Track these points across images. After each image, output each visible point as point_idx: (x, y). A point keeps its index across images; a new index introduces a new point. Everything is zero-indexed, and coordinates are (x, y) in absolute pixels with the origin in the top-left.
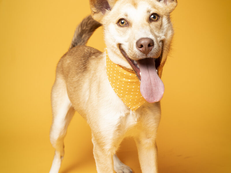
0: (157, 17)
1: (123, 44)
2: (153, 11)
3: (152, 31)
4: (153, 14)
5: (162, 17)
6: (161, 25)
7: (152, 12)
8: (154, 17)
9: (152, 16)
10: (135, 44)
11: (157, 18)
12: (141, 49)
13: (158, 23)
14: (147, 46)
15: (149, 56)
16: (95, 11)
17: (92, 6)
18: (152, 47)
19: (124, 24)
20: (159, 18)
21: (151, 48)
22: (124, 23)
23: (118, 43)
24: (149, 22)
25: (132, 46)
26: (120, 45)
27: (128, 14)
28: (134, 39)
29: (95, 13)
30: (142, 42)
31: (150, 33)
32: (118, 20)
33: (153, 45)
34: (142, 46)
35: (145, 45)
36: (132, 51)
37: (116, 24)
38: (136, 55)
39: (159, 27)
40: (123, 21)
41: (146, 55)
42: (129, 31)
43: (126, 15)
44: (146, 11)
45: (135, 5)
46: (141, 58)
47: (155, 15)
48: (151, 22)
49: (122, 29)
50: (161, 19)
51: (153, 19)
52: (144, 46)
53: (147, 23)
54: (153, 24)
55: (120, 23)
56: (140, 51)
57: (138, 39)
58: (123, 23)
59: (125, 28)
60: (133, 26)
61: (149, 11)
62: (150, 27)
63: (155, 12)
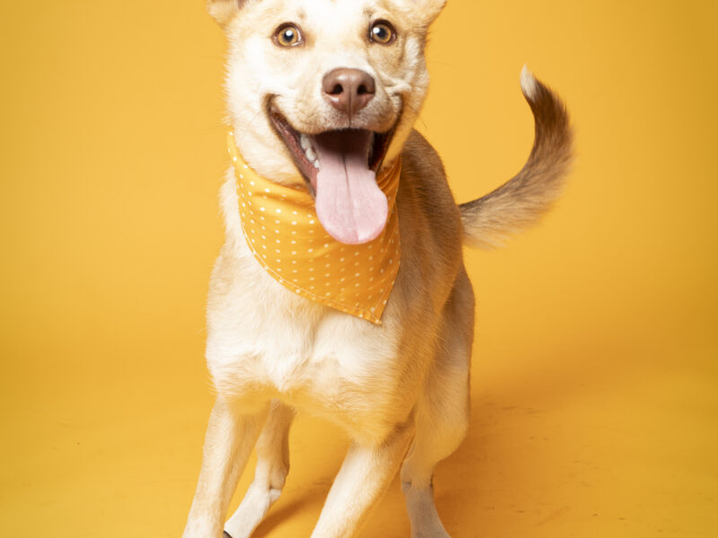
0: (389, 32)
1: (279, 95)
2: (380, 14)
4: (379, 22)
5: (405, 36)
6: (401, 58)
7: (376, 17)
8: (382, 34)
9: (376, 30)
10: (319, 84)
11: (389, 37)
12: (335, 99)
13: (392, 51)
14: (354, 91)
15: (359, 122)
18: (368, 96)
19: (294, 40)
20: (397, 38)
21: (364, 98)
22: (292, 37)
23: (267, 92)
24: (365, 41)
26: (270, 100)
30: (342, 78)
32: (277, 26)
33: (373, 92)
34: (337, 89)
35: (350, 87)
37: (269, 41)
38: (318, 117)
39: (395, 61)
40: (289, 33)
41: (350, 120)
42: (304, 58)
43: (302, 16)
44: (361, 11)
46: (330, 125)
47: (385, 28)
49: (284, 53)
50: (400, 39)
51: (377, 38)
52: (346, 90)
53: (360, 41)
54: (377, 51)
55: (280, 37)
56: (334, 105)
57: (328, 67)
58: (288, 39)
61: (367, 12)
62: (368, 55)
63: (385, 18)
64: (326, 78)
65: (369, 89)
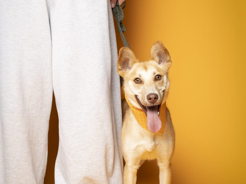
0: (160, 77)
1: (138, 96)
2: (157, 73)
3: (156, 88)
4: (157, 75)
5: (163, 76)
7: (156, 74)
8: (158, 77)
9: (157, 77)
10: (146, 97)
12: (150, 101)
14: (154, 99)
15: (155, 104)
16: (120, 68)
17: (119, 65)
19: (139, 81)
23: (135, 94)
25: (144, 98)
26: (136, 96)
27: (141, 75)
28: (145, 93)
29: (120, 70)
30: (151, 96)
31: (155, 89)
32: (135, 78)
33: (158, 98)
34: (150, 99)
36: (144, 101)
37: (134, 81)
38: (147, 104)
39: (161, 83)
40: (138, 80)
41: (153, 104)
42: (142, 87)
44: (153, 74)
45: (146, 68)
46: (150, 105)
48: (156, 81)
49: (137, 85)
50: (162, 78)
51: (157, 79)
52: (152, 99)
53: (153, 82)
54: (157, 83)
55: (136, 80)
56: (149, 102)
57: (148, 94)
58: (138, 81)
59: (139, 85)
60: (144, 84)
61: (154, 73)
62: (156, 84)
63: (158, 74)
64: (147, 96)
65: (157, 98)
